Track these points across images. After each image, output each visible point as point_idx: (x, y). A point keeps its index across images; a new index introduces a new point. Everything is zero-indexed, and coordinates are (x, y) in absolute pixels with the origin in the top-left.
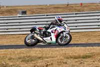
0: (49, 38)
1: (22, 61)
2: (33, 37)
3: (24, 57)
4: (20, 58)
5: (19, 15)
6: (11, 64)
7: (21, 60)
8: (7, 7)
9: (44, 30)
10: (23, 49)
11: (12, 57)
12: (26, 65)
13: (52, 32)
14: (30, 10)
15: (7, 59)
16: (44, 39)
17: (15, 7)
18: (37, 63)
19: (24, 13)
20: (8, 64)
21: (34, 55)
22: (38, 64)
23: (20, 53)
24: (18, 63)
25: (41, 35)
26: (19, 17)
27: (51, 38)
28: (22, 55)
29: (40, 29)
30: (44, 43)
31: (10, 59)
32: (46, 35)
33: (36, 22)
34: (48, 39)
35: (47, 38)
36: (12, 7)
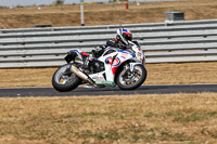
0: (100, 75)
1: (176, 120)
2: (69, 73)
3: (179, 111)
4: (170, 114)
5: (167, 22)
6: (152, 125)
7: (173, 118)
8: (142, 4)
9: (91, 57)
10: (177, 95)
11: (152, 110)
12: (184, 128)
13: (108, 62)
14: (192, 11)
15: (142, 115)
16: (91, 76)
17: (160, 3)
18: (208, 124)
19: (179, 16)
20: (144, 126)
21: (201, 107)
22: (210, 128)
23: (170, 104)
24: (166, 124)
25: (84, 68)
26: (168, 25)
27: (104, 75)
28: (175, 107)
29: (84, 56)
30: (91, 85)
31: (149, 115)
32: (95, 67)
33: (205, 36)
34: (97, 77)
35: (96, 75)
36: (152, 3)
